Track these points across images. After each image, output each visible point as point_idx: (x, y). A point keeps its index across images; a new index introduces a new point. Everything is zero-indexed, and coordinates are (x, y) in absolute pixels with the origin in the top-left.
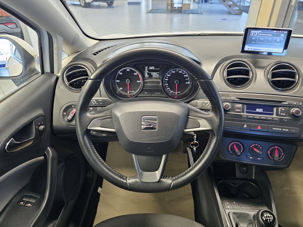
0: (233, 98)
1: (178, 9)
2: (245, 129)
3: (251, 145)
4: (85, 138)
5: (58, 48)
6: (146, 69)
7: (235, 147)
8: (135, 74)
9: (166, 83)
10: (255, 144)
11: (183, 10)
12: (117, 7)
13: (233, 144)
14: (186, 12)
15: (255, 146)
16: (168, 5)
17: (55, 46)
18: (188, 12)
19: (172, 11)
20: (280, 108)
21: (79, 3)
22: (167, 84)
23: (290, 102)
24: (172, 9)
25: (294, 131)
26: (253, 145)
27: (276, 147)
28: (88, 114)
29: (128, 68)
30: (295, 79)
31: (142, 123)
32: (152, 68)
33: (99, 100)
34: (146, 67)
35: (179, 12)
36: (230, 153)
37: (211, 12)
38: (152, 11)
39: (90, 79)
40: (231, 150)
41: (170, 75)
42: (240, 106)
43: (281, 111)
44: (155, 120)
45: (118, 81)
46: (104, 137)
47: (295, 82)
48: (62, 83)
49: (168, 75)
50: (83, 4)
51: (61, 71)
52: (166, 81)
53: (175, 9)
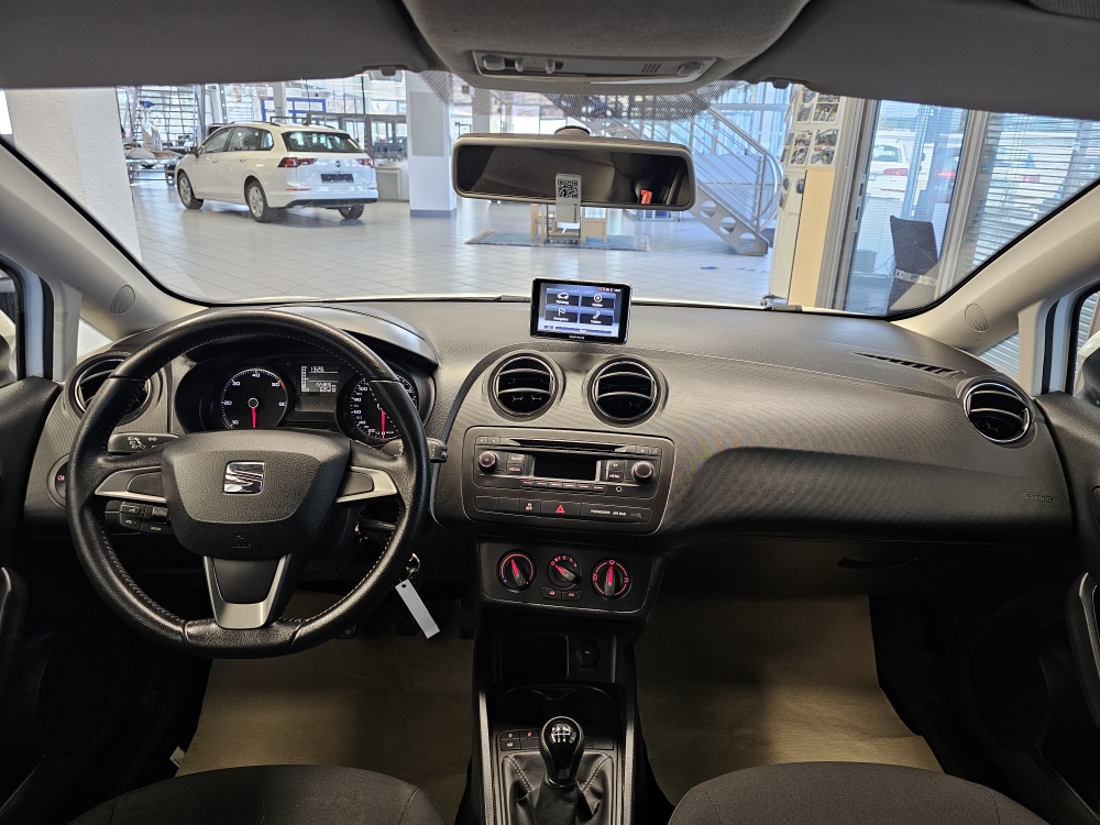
0: (507, 441)
1: (569, 234)
2: (529, 513)
3: (553, 559)
4: (88, 516)
5: (65, 315)
6: (304, 373)
7: (514, 565)
8: (274, 385)
9: (357, 409)
10: (562, 555)
11: (583, 239)
12: (375, 223)
13: (510, 559)
14: (593, 244)
15: (561, 560)
16: (536, 222)
17: (58, 310)
18: (600, 245)
19: (548, 242)
20: (609, 463)
21: (245, 208)
22: (359, 412)
23: (632, 448)
24: (548, 235)
25: (639, 515)
26: (556, 560)
27: (612, 562)
28: (100, 460)
29: (256, 370)
30: (649, 395)
31: (228, 477)
32: (320, 370)
33: (150, 439)
34: (304, 369)
35: (571, 243)
36: (503, 583)
37: (676, 246)
38: (485, 240)
39: (114, 377)
40: (507, 577)
41: (365, 389)
42: (521, 458)
43: (611, 467)
44: (259, 469)
45: (227, 403)
46: (156, 533)
47: (649, 402)
48: (67, 403)
49: (361, 389)
50: (258, 213)
51: (69, 376)
52: (357, 403)
53: (558, 234)
